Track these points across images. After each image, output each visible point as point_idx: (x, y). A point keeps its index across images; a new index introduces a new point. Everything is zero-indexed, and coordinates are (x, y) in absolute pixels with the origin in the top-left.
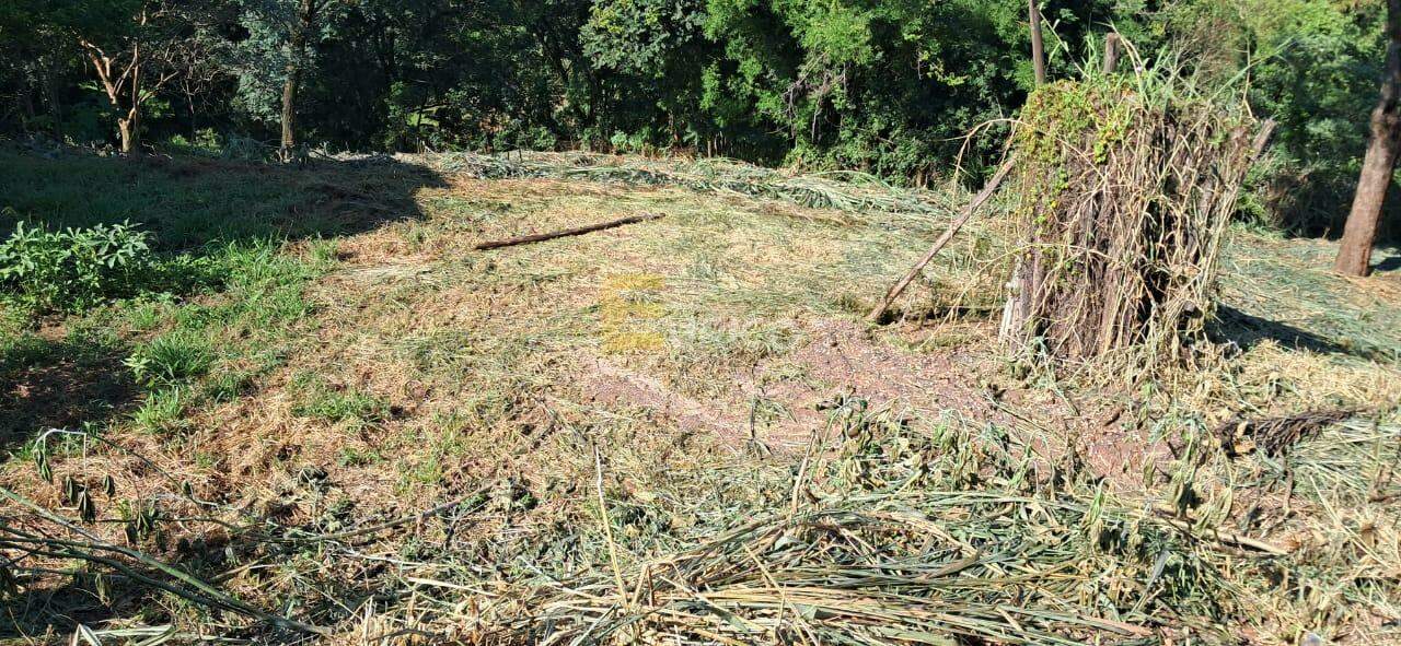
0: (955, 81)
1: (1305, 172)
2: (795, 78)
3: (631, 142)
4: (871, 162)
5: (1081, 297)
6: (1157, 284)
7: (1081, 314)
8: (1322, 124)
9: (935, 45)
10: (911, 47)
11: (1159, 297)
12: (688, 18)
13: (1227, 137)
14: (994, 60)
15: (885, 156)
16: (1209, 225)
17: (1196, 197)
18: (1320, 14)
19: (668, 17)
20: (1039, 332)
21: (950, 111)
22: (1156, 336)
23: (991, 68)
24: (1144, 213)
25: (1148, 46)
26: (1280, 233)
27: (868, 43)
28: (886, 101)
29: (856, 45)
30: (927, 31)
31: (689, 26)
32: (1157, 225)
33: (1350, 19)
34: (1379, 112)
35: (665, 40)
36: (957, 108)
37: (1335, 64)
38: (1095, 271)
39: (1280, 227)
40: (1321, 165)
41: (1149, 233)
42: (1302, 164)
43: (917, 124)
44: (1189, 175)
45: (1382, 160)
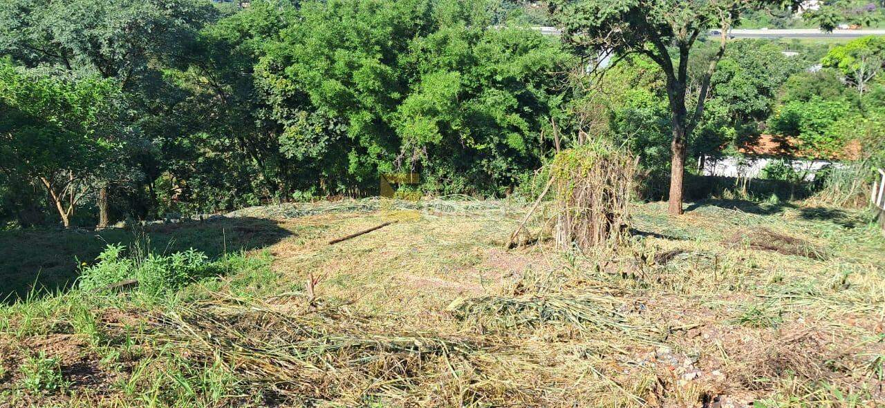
0: (480, 147)
1: (648, 171)
2: (400, 153)
3: (305, 196)
4: (440, 191)
5: (585, 225)
6: (610, 216)
7: (587, 231)
8: (651, 149)
9: (468, 131)
10: (456, 132)
11: (612, 222)
12: (337, 128)
13: (625, 163)
14: (497, 135)
15: (447, 188)
16: (624, 194)
17: (618, 185)
18: (640, 95)
19: (327, 127)
20: (573, 240)
21: (478, 162)
22: (613, 235)
23: (496, 139)
24: (602, 193)
25: (566, 120)
26: (642, 202)
27: (438, 132)
28: (445, 160)
29: (432, 134)
30: (464, 125)
31: (338, 132)
32: (607, 196)
33: (654, 94)
34: (674, 143)
35: (326, 140)
36: (481, 160)
37: (652, 121)
38: (589, 215)
39: (642, 199)
40: (654, 168)
41: (605, 199)
42: (646, 168)
43: (461, 169)
44: (615, 178)
45: (679, 163)
